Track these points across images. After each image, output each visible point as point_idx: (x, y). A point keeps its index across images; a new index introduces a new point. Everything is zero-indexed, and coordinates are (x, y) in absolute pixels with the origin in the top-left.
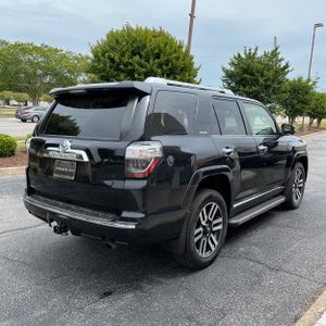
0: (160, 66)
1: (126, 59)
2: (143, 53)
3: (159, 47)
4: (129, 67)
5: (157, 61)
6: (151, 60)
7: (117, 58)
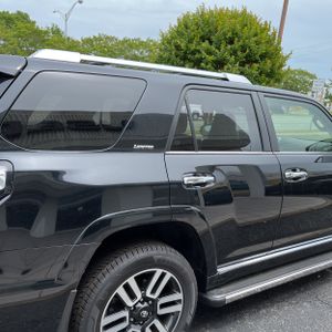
0: (234, 53)
1: (193, 47)
2: (213, 38)
3: (234, 30)
4: (197, 56)
5: (229, 46)
6: (222, 46)
7: (183, 45)
